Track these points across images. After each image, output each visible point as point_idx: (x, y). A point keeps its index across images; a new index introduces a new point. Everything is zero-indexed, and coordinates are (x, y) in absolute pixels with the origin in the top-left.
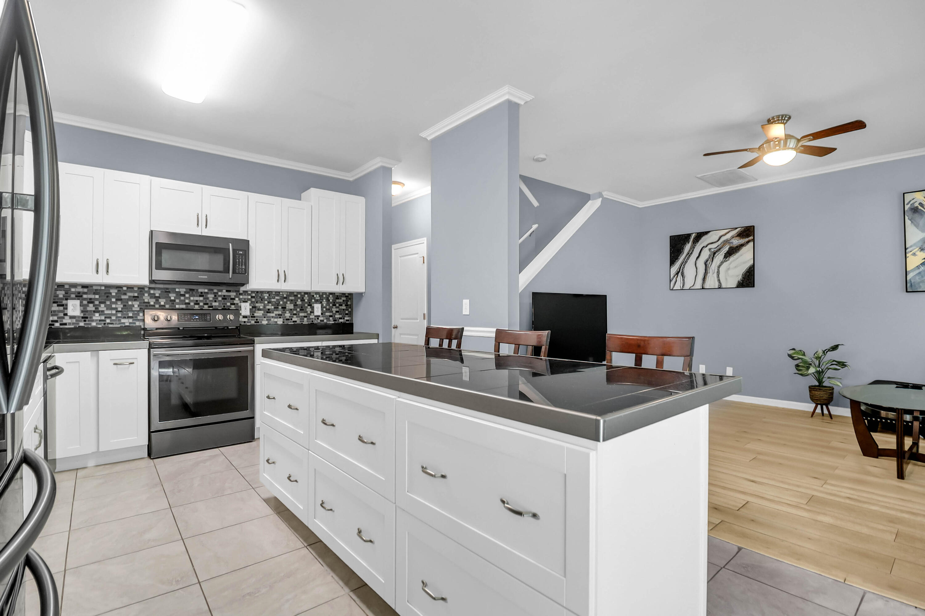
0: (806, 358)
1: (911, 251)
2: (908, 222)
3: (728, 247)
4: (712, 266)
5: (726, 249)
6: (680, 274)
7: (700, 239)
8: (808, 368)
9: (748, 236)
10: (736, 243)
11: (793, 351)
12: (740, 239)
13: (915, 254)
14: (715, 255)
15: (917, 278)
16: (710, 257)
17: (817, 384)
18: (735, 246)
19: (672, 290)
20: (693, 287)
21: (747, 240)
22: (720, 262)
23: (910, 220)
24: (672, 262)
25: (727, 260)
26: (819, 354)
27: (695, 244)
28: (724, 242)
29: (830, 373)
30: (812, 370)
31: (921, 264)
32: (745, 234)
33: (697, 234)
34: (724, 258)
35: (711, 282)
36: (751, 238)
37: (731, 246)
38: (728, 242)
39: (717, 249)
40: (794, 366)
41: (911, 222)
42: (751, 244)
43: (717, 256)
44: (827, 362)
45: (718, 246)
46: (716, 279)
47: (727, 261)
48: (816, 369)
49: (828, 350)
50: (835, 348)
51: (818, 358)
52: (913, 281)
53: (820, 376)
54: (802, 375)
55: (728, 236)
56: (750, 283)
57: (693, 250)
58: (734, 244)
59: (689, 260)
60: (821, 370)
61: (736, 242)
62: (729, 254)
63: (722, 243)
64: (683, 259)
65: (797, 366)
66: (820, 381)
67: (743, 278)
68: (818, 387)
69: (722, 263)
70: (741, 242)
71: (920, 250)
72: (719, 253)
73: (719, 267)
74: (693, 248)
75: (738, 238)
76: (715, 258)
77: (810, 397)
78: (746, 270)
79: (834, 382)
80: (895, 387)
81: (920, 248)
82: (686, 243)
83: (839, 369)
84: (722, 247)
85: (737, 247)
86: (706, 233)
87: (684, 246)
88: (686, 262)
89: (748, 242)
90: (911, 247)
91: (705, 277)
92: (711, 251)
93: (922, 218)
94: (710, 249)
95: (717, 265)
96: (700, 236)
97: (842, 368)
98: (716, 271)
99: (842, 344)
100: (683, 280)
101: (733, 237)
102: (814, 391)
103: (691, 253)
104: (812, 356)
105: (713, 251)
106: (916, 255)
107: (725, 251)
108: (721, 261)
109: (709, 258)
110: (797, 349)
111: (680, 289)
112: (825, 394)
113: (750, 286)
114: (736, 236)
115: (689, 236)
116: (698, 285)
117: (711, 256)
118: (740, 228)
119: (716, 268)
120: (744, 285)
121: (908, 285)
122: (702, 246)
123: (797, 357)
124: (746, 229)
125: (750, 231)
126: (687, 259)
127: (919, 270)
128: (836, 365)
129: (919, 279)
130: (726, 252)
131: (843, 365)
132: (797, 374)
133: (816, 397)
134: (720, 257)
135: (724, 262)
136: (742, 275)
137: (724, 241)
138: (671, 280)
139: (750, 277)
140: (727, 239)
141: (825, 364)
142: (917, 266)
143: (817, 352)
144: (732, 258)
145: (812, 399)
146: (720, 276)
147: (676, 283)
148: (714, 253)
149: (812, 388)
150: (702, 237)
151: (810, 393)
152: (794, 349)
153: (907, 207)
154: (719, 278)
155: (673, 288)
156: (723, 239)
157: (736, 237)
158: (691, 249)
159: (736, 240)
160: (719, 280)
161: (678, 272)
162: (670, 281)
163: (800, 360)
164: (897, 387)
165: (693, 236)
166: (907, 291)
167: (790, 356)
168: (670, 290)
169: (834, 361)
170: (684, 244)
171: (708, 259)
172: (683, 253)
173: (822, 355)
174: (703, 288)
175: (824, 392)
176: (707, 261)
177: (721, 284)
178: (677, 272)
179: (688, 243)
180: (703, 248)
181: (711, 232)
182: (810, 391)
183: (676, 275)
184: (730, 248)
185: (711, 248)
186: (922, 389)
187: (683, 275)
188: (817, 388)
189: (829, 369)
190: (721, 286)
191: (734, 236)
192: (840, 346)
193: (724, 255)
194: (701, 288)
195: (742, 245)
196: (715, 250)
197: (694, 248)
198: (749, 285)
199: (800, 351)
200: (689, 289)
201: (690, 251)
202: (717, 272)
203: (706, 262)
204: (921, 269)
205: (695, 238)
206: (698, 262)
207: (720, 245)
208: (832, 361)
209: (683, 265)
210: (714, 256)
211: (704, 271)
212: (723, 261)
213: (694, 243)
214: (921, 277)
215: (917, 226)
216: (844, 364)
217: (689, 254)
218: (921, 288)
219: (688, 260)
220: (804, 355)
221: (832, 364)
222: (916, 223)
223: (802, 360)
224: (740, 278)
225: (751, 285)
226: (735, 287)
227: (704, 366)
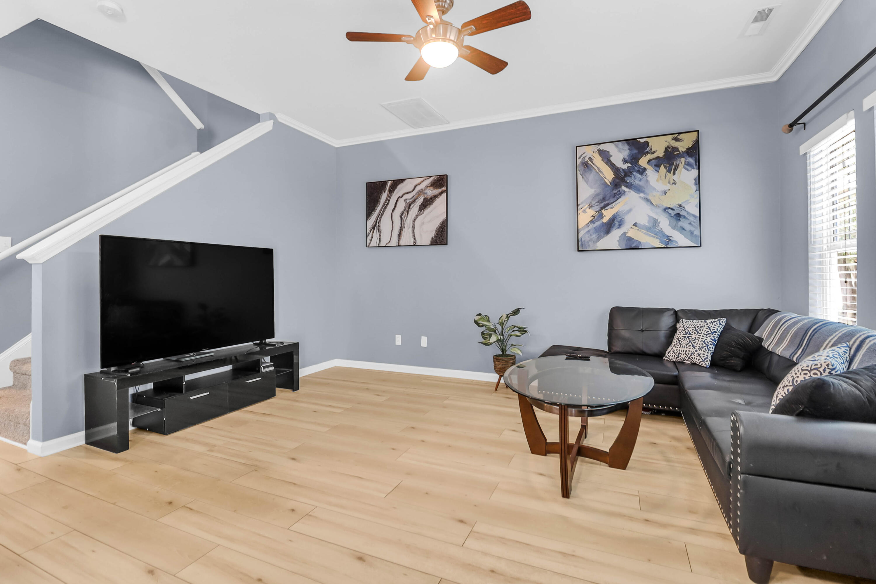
0: (491, 325)
1: (582, 208)
2: (580, 177)
3: (423, 198)
4: (407, 220)
5: (420, 201)
6: (376, 228)
7: (396, 188)
8: (492, 336)
9: (441, 186)
10: (430, 194)
11: (479, 317)
12: (434, 190)
13: (585, 211)
14: (411, 207)
15: (587, 236)
16: (405, 209)
17: (501, 353)
18: (429, 197)
19: (368, 247)
20: (389, 244)
21: (440, 190)
22: (415, 216)
23: (582, 175)
24: (369, 214)
25: (421, 213)
26: (502, 320)
27: (391, 193)
28: (419, 192)
29: (513, 340)
31: (590, 222)
32: (438, 184)
33: (393, 182)
34: (419, 211)
35: (407, 239)
36: (444, 188)
37: (426, 197)
38: (423, 193)
39: (412, 200)
40: (480, 333)
41: (582, 177)
42: (444, 195)
43: (413, 208)
44: (509, 329)
45: (413, 197)
46: (411, 235)
47: (421, 214)
48: (497, 337)
49: (510, 315)
50: (516, 312)
51: (502, 324)
52: (583, 239)
53: (503, 344)
54: (486, 344)
55: (423, 186)
56: (443, 240)
57: (389, 201)
58: (428, 195)
60: (502, 337)
61: (431, 192)
62: (424, 206)
63: (417, 193)
64: (379, 211)
65: (483, 333)
66: (503, 350)
67: (436, 234)
68: (501, 356)
69: (417, 216)
70: (434, 193)
71: (589, 207)
72: (414, 204)
73: (414, 221)
74: (389, 198)
75: (432, 188)
76: (411, 210)
77: (495, 368)
78: (439, 225)
79: (515, 351)
80: (566, 358)
81: (589, 205)
82: (382, 192)
83: (520, 336)
84: (417, 198)
85: (431, 198)
86: (402, 181)
87: (380, 195)
88: (382, 214)
89: (441, 193)
90: (582, 203)
91: (400, 232)
92: (407, 202)
93: (591, 173)
94: (405, 200)
95: (412, 219)
96: (396, 183)
97: (522, 334)
98: (411, 225)
99: (523, 308)
100: (380, 235)
101: (428, 187)
102: (498, 361)
103: (388, 204)
104: (496, 321)
105: (408, 203)
106: (586, 212)
108: (416, 214)
109: (405, 210)
110: (483, 314)
111: (376, 246)
112: (508, 364)
113: (443, 243)
114: (430, 186)
115: (385, 183)
116: (394, 242)
117: (407, 208)
118: (434, 177)
119: (412, 222)
120: (438, 243)
121: (580, 243)
122: (398, 197)
123: (483, 324)
124: (440, 179)
125: (443, 181)
127: (588, 228)
128: (518, 331)
130: (420, 204)
131: (523, 331)
132: (481, 344)
133: (499, 369)
134: (415, 209)
135: (418, 216)
136: (436, 230)
139: (443, 232)
140: (422, 189)
141: (507, 330)
142: (587, 224)
143: (500, 317)
144: (426, 211)
145: (496, 370)
146: (415, 231)
147: (373, 239)
148: (410, 205)
149: (496, 358)
150: (398, 185)
151: (494, 364)
152: (480, 315)
153: (579, 161)
154: (414, 233)
155: (369, 245)
156: (418, 188)
158: (387, 199)
159: (430, 190)
160: (414, 236)
161: (375, 226)
162: (367, 236)
163: (484, 327)
165: (389, 184)
166: (578, 251)
167: (476, 322)
168: (367, 247)
169: (515, 327)
170: (380, 192)
171: (404, 212)
172: (380, 204)
173: (505, 321)
174: (399, 246)
175: (506, 362)
176: (402, 213)
177: (416, 241)
178: (373, 226)
179: (384, 192)
180: (399, 199)
181: (407, 180)
182: (494, 361)
183: (373, 230)
184: (425, 199)
185: (407, 199)
186: (589, 360)
187: (379, 229)
188: (500, 358)
189: (511, 336)
190: (416, 243)
191: (428, 186)
192: (520, 310)
193: (419, 207)
194: (397, 245)
195: (435, 197)
196: (410, 202)
197: (390, 198)
198: (442, 242)
199: (486, 316)
200: (386, 246)
201: (386, 201)
202: (412, 226)
203: (401, 215)
204: (590, 227)
205: (391, 186)
206: (394, 214)
207: (415, 195)
208: (513, 327)
209: (380, 218)
210: (409, 208)
211: (400, 225)
212: (418, 215)
213: (390, 192)
214: (590, 235)
215: (587, 182)
216: (524, 329)
217: (385, 204)
218: (590, 247)
219: (384, 212)
220: (488, 321)
221: (514, 331)
222: (586, 179)
223: (485, 327)
224: (433, 234)
225: (444, 242)
226: (429, 244)
227: (400, 336)
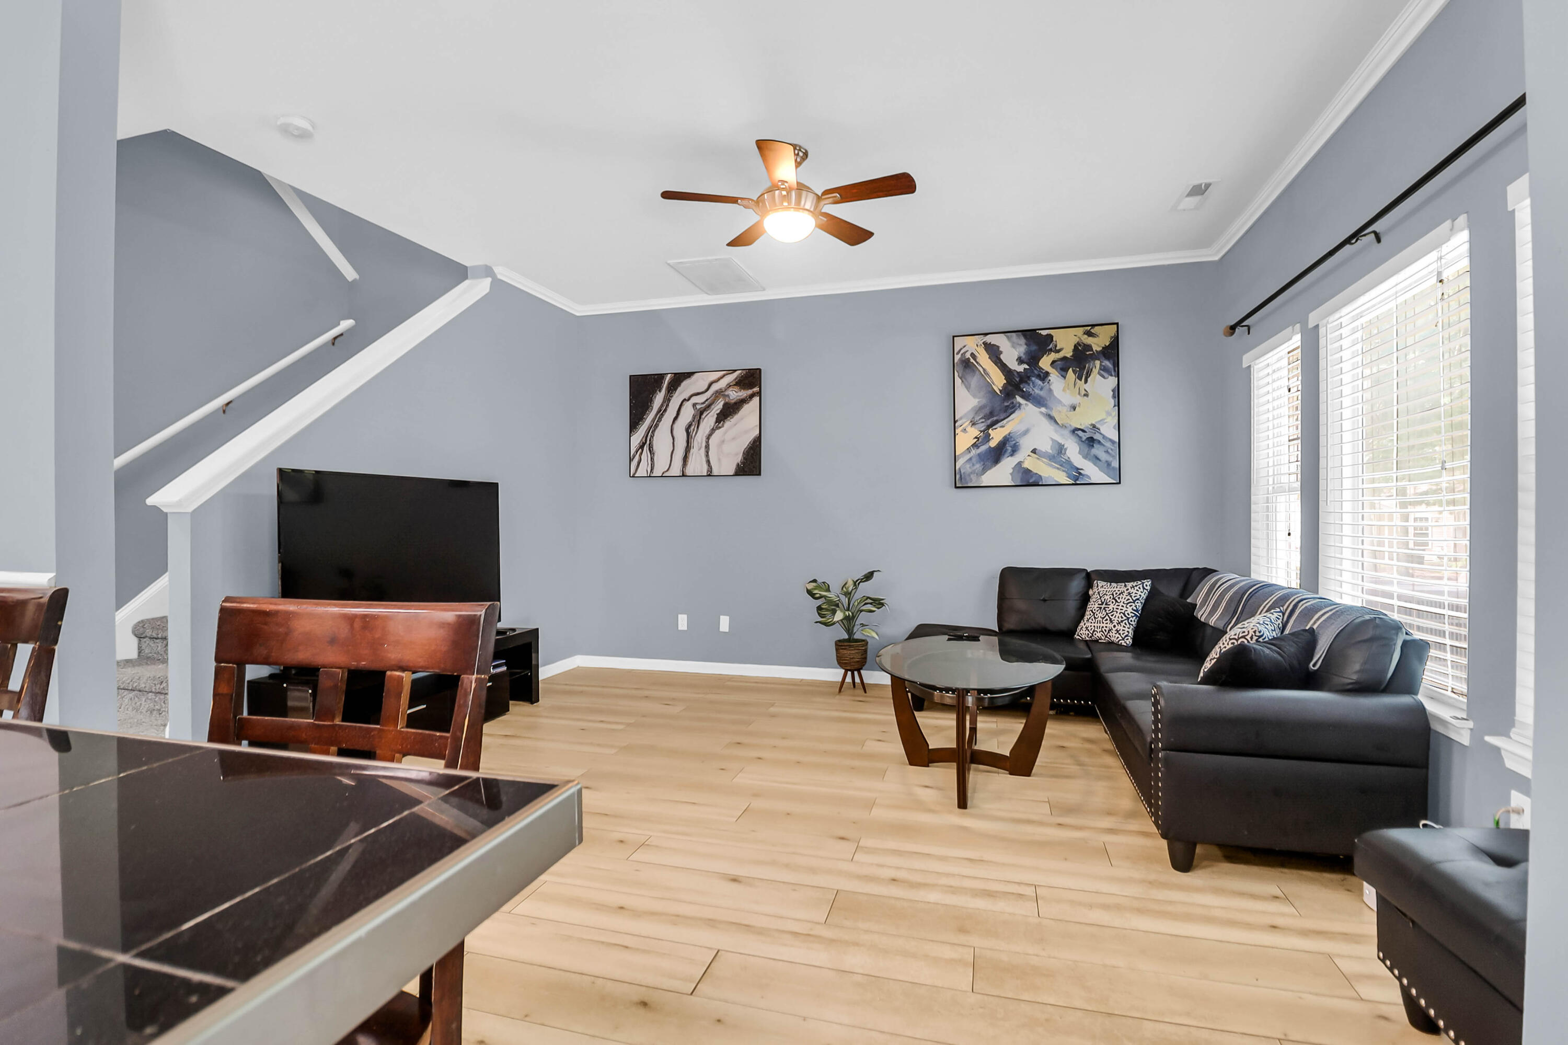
0: (831, 595)
1: (961, 426)
2: (958, 381)
3: (722, 403)
4: (697, 435)
5: (719, 406)
6: (646, 448)
7: (679, 385)
8: (834, 612)
9: (751, 386)
10: (735, 397)
11: (814, 584)
12: (741, 391)
13: (965, 430)
14: (703, 416)
15: (968, 466)
16: (694, 418)
17: (846, 637)
18: (733, 401)
19: (633, 477)
20: (667, 473)
21: (750, 392)
22: (709, 430)
23: (961, 378)
24: (634, 425)
25: (720, 425)
26: (848, 588)
27: (672, 393)
28: (716, 394)
29: (862, 618)
30: (839, 616)
31: (971, 446)
32: (747, 381)
33: (674, 376)
34: (716, 423)
35: (697, 465)
36: (756, 389)
37: (727, 400)
38: (723, 395)
39: (705, 405)
40: (816, 609)
41: (961, 381)
42: (756, 400)
43: (706, 419)
44: (859, 601)
45: (707, 400)
46: (704, 459)
47: (720, 428)
48: (844, 613)
49: (860, 581)
50: (869, 576)
51: (848, 594)
52: (962, 471)
53: (850, 623)
54: (826, 624)
55: (722, 384)
56: (754, 467)
57: (668, 405)
58: (731, 398)
59: (661, 422)
60: (851, 614)
61: (735, 394)
62: (724, 415)
63: (713, 394)
64: (651, 420)
65: (819, 608)
66: (850, 631)
67: (744, 458)
68: (847, 642)
69: (713, 431)
70: (741, 396)
71: (971, 424)
72: (708, 412)
73: (708, 438)
74: (667, 400)
75: (736, 388)
76: (703, 421)
77: (837, 660)
78: (748, 445)
79: (869, 633)
80: (947, 639)
81: (971, 422)
82: (656, 391)
83: (874, 611)
84: (713, 403)
85: (735, 403)
86: (689, 375)
87: (652, 396)
88: (657, 426)
89: (752, 396)
90: (961, 418)
91: (686, 454)
92: (696, 409)
93: (974, 376)
94: (694, 405)
95: (705, 435)
96: (679, 378)
97: (879, 608)
98: (704, 444)
99: (878, 571)
100: (652, 459)
101: (730, 386)
102: (842, 649)
103: (665, 410)
104: (838, 591)
105: (700, 409)
106: (967, 432)
107: (717, 410)
108: (712, 427)
109: (693, 421)
110: (820, 580)
111: (646, 476)
112: (857, 653)
113: (755, 473)
114: (734, 385)
115: (661, 377)
116: (676, 470)
117: (697, 417)
118: (740, 371)
119: (704, 439)
120: (746, 472)
121: (958, 477)
122: (682, 399)
123: (820, 594)
124: (749, 374)
125: (754, 377)
126: (658, 421)
127: (970, 454)
128: (871, 604)
129: (970, 467)
130: (718, 412)
131: (878, 603)
132: (818, 624)
133: (844, 660)
134: (709, 420)
135: (715, 430)
136: (743, 453)
137: (717, 392)
138: (632, 458)
139: (754, 456)
140: (721, 389)
141: (856, 603)
142: (968, 449)
143: (846, 584)
144: (728, 424)
145: (840, 663)
146: (709, 453)
147: (641, 464)
148: (701, 413)
149: (840, 645)
150: (682, 382)
151: (837, 653)
152: (815, 581)
153: (957, 358)
154: (709, 457)
155: (635, 474)
156: (715, 387)
157: (734, 387)
158: (664, 402)
159: (734, 392)
160: (708, 462)
161: (644, 444)
162: (631, 460)
163: (823, 599)
164: (949, 640)
165: (668, 378)
166: (956, 487)
167: (809, 592)
168: (630, 476)
169: (868, 598)
170: (653, 391)
171: (692, 423)
172: (652, 409)
173: (852, 590)
174: (684, 475)
175: (855, 650)
176: (690, 426)
177: (711, 468)
178: (641, 444)
179: (660, 391)
180: (684, 403)
181: (696, 374)
182: (837, 650)
183: (640, 450)
184: (725, 405)
185: (697, 403)
186: (979, 640)
187: (651, 449)
188: (846, 644)
189: (862, 611)
190: (711, 473)
191: (731, 384)
192: (875, 573)
193: (716, 416)
194: (681, 475)
195: (742, 402)
196: (701, 408)
197: (669, 400)
198: (753, 471)
199: (824, 583)
200: (662, 476)
201: (662, 405)
202: (706, 446)
203: (687, 428)
204: (972, 453)
205: (671, 382)
206: (675, 426)
207: (710, 398)
208: (865, 598)
209: (652, 432)
210: (700, 418)
211: (685, 444)
212: (714, 428)
213: (668, 392)
214: (971, 464)
215: (968, 388)
216: (882, 601)
217: (661, 411)
218: (973, 482)
220: (828, 590)
221: (866, 604)
222: (966, 383)
223: (825, 599)
224: (739, 458)
225: (757, 472)
226: (732, 474)
227: (685, 616)
